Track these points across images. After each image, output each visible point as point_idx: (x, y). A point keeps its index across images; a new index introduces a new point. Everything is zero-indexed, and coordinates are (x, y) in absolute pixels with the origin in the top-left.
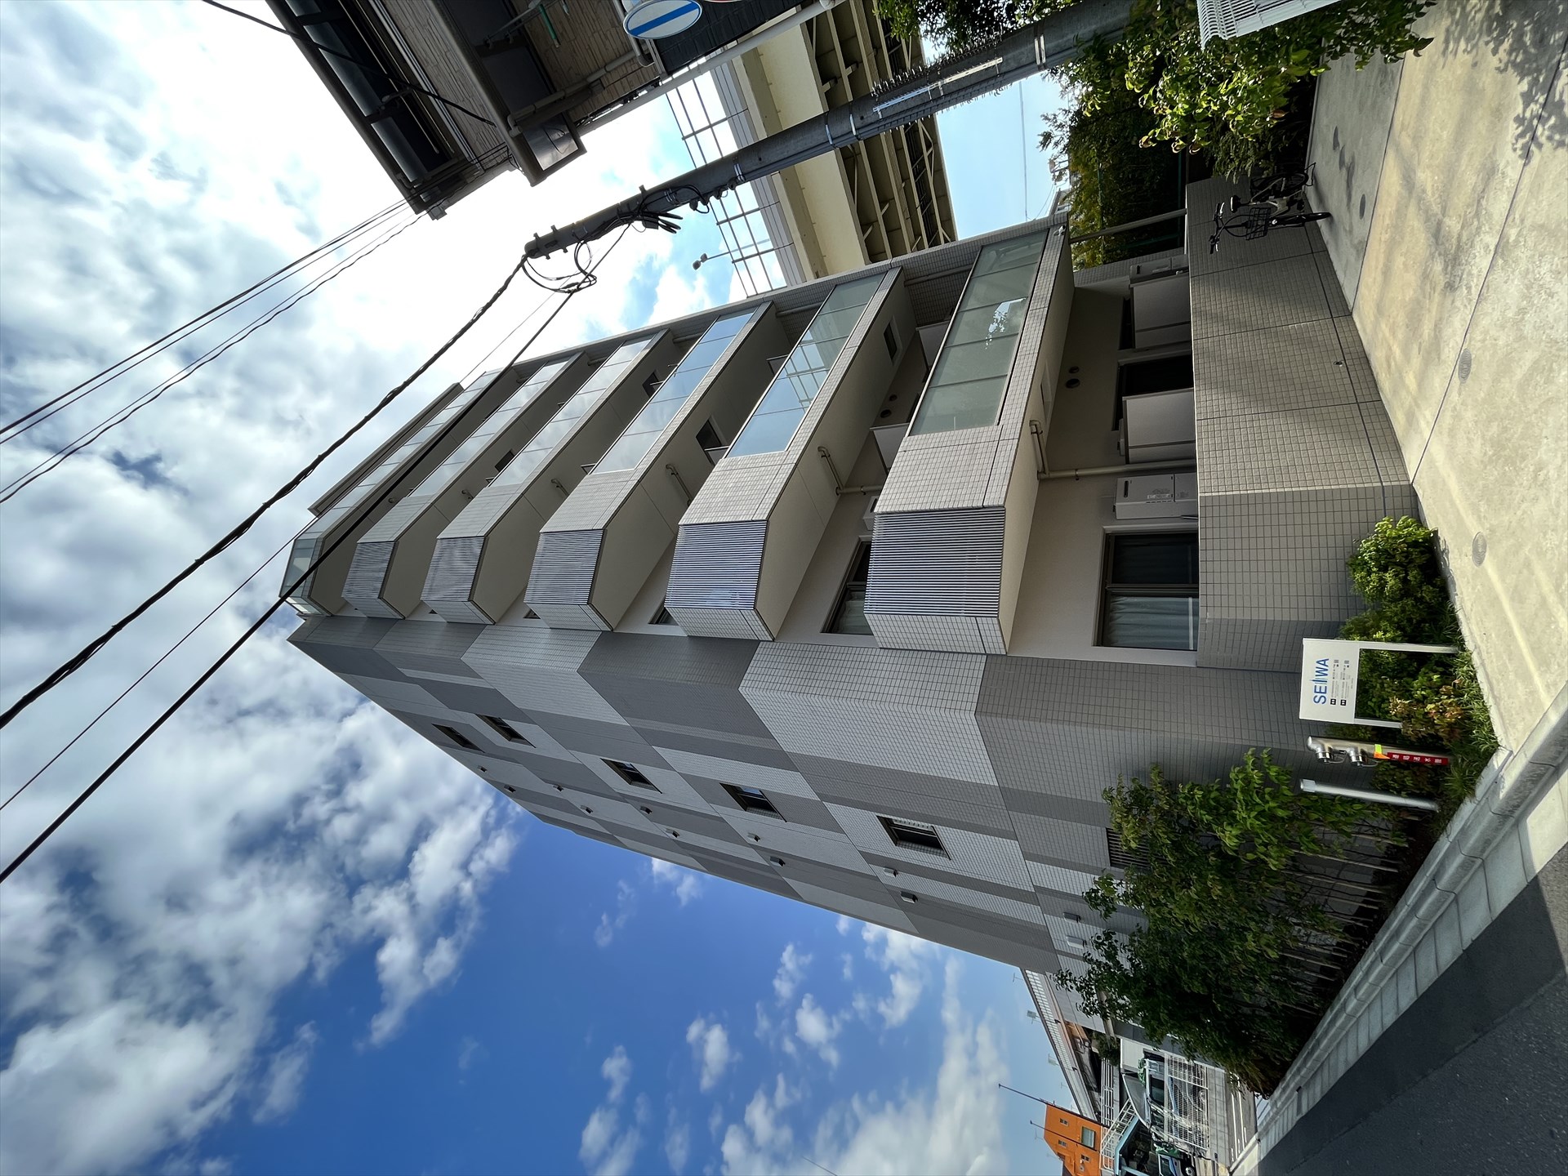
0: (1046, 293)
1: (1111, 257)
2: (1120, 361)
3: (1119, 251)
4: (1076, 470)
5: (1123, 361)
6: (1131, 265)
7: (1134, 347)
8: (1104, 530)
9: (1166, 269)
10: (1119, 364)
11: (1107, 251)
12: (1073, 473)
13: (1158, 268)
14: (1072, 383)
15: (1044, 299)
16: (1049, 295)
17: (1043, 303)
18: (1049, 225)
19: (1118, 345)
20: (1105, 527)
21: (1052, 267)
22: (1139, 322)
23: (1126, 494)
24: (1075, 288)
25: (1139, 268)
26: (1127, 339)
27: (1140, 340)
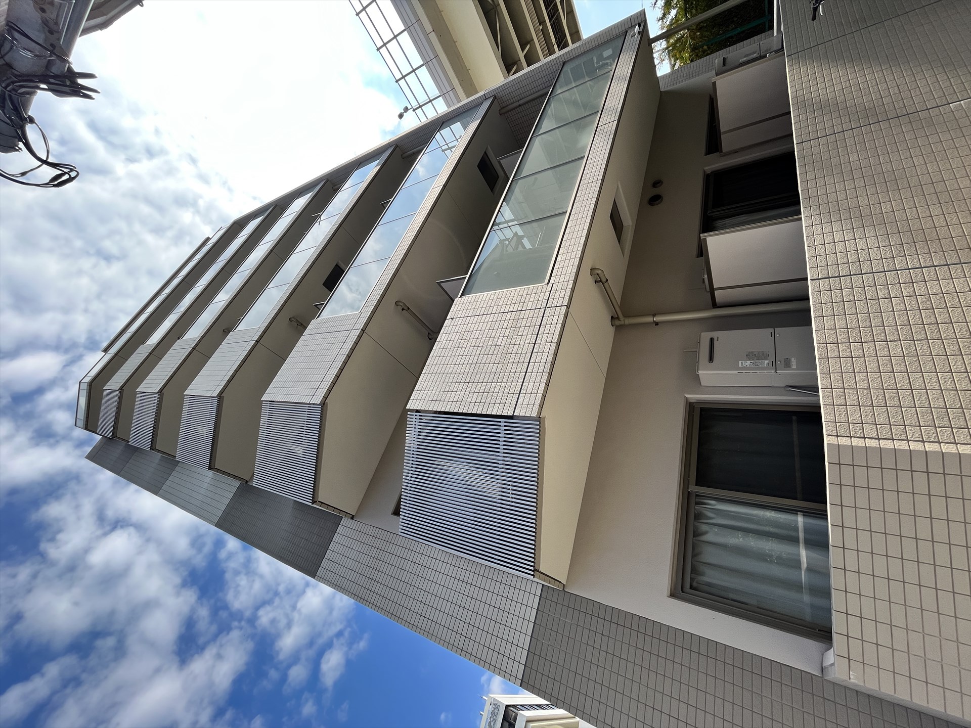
0: (617, 103)
1: (698, 52)
2: (706, 168)
3: (705, 47)
4: (654, 315)
5: (709, 169)
6: (716, 59)
7: (722, 151)
8: (687, 399)
9: (755, 55)
10: (704, 171)
11: (694, 49)
12: (650, 319)
13: (745, 57)
14: (655, 200)
15: (615, 111)
16: (620, 105)
17: (613, 115)
18: (627, 27)
19: (703, 150)
20: (686, 396)
21: (625, 73)
22: (724, 124)
23: (711, 359)
24: (661, 92)
25: (724, 59)
26: (713, 144)
27: (727, 142)
